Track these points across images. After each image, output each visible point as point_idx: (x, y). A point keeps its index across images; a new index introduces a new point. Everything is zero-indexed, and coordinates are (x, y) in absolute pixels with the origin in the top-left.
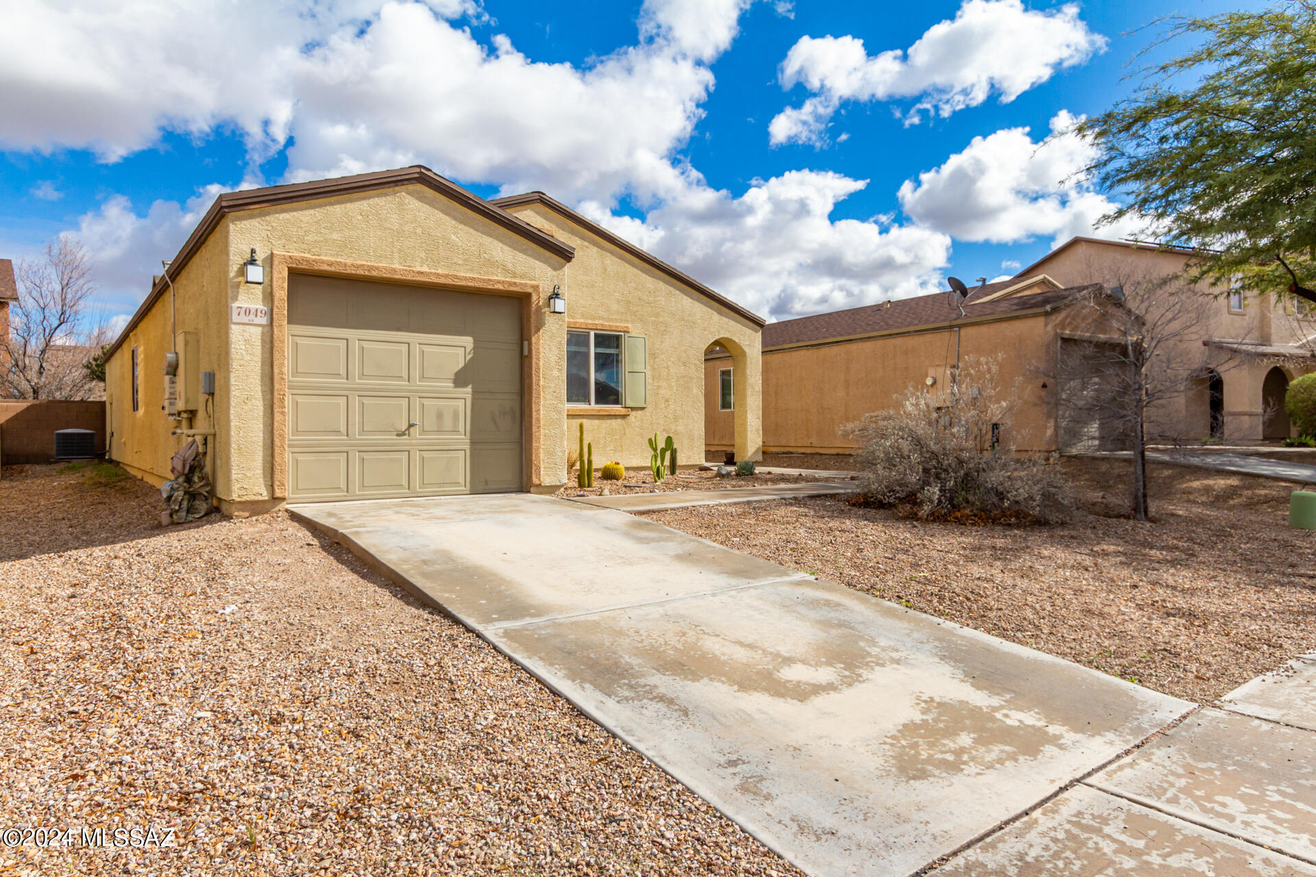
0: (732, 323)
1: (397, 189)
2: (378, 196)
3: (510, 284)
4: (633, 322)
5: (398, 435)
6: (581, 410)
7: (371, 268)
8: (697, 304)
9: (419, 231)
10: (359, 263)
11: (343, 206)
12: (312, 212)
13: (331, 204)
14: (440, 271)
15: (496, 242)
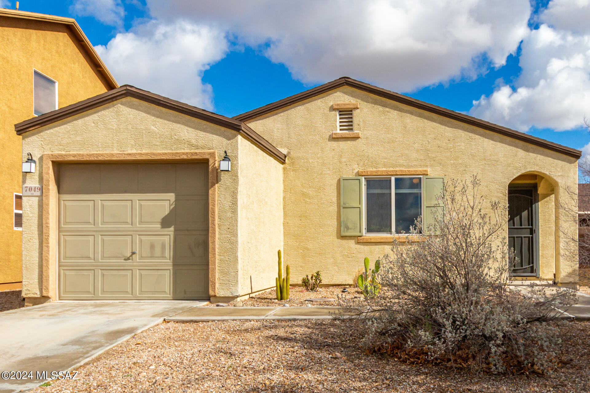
0: (540, 157)
1: (115, 102)
2: (104, 109)
3: (192, 154)
4: (432, 166)
5: (125, 260)
6: (382, 238)
7: (98, 155)
8: (499, 145)
9: (130, 127)
10: (93, 153)
11: (83, 119)
12: (65, 126)
13: (76, 120)
14: (144, 151)
15: (182, 126)
